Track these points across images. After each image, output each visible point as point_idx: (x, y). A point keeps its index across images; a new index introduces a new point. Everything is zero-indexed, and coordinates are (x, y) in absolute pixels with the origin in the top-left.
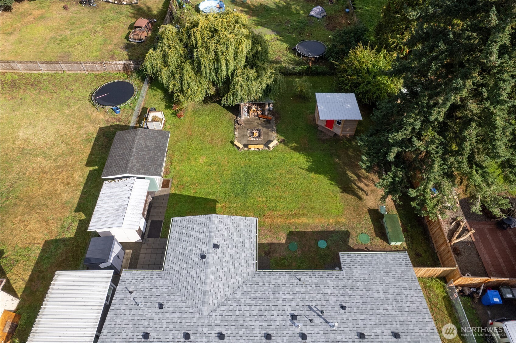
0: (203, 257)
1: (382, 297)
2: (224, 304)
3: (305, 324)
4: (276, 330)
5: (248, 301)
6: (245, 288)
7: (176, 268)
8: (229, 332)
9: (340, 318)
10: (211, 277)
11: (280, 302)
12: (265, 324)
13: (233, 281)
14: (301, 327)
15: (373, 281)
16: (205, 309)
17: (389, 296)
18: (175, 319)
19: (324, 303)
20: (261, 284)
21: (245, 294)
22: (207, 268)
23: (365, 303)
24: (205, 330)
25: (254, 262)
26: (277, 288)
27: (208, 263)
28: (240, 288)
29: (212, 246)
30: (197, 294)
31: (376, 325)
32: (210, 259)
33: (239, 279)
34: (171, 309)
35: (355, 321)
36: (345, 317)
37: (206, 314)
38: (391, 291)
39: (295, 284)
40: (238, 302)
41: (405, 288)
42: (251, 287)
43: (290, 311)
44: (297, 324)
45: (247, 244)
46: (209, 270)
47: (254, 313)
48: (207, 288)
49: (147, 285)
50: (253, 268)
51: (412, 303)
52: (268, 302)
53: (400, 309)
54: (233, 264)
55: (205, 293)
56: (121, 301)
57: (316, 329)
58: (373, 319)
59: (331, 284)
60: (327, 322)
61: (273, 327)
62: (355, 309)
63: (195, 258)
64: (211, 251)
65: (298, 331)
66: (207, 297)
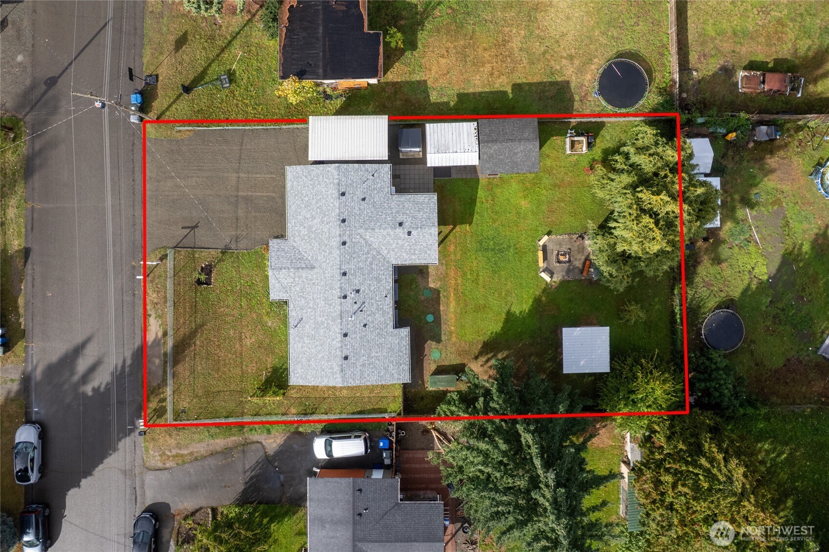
0: (401, 224)
1: (373, 355)
2: (367, 242)
3: (353, 299)
4: (349, 279)
5: (369, 260)
6: (378, 257)
7: (393, 205)
8: (347, 248)
9: (358, 322)
10: (385, 233)
11: (368, 282)
12: (352, 272)
13: (384, 248)
14: (352, 296)
15: (385, 350)
16: (362, 231)
17: (373, 360)
18: (355, 211)
19: (368, 313)
20: (382, 268)
21: (374, 258)
22: (392, 228)
23: (368, 341)
24: (348, 232)
25: (400, 262)
26: (379, 280)
27: (395, 228)
28: (379, 253)
29: (409, 230)
30: (373, 223)
31: (352, 346)
32: (399, 230)
33: (386, 252)
34: (362, 207)
35: (355, 333)
36: (358, 326)
37: (359, 231)
38: (377, 362)
39: (383, 293)
40: (368, 253)
41: (379, 373)
42: (380, 261)
43: (362, 289)
44: (353, 293)
45: (413, 257)
46: (390, 230)
47: (360, 264)
48: (377, 230)
49: (379, 185)
50: (394, 262)
51: (368, 375)
52: (369, 274)
53: (364, 365)
54: (396, 247)
55: (373, 229)
56: (367, 170)
57: (349, 306)
58: (357, 345)
59: (382, 319)
60: (354, 313)
61: (351, 277)
62: (364, 334)
63: (399, 219)
64: (405, 230)
65: (349, 294)
66: (370, 231)
